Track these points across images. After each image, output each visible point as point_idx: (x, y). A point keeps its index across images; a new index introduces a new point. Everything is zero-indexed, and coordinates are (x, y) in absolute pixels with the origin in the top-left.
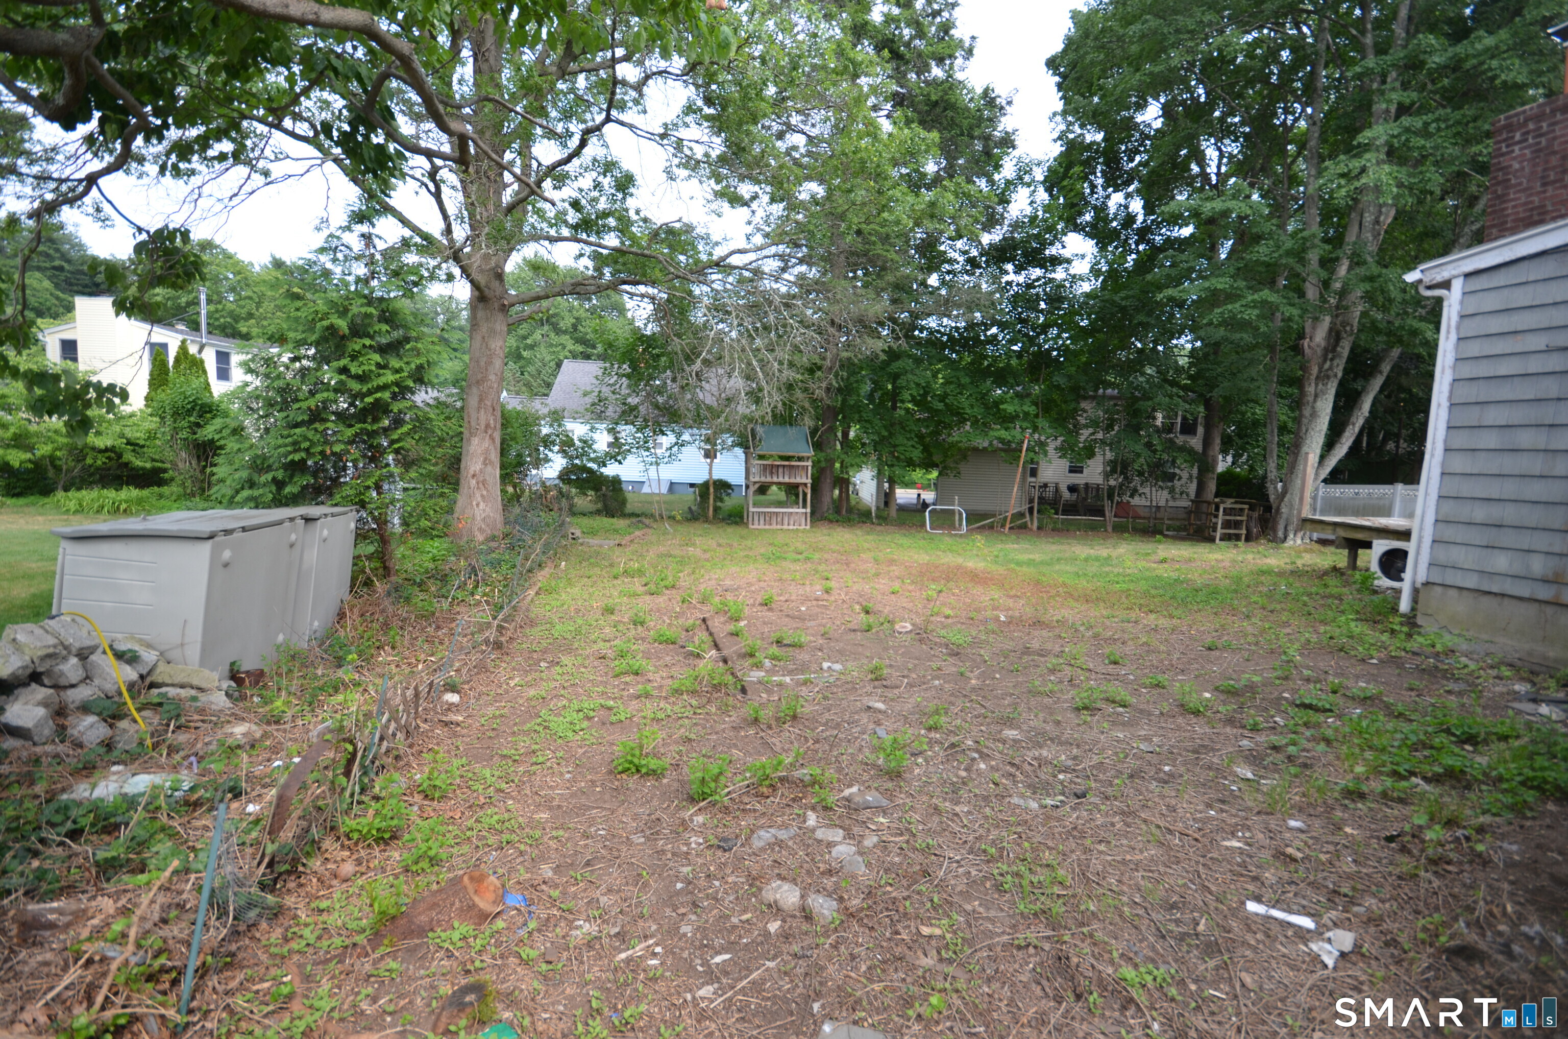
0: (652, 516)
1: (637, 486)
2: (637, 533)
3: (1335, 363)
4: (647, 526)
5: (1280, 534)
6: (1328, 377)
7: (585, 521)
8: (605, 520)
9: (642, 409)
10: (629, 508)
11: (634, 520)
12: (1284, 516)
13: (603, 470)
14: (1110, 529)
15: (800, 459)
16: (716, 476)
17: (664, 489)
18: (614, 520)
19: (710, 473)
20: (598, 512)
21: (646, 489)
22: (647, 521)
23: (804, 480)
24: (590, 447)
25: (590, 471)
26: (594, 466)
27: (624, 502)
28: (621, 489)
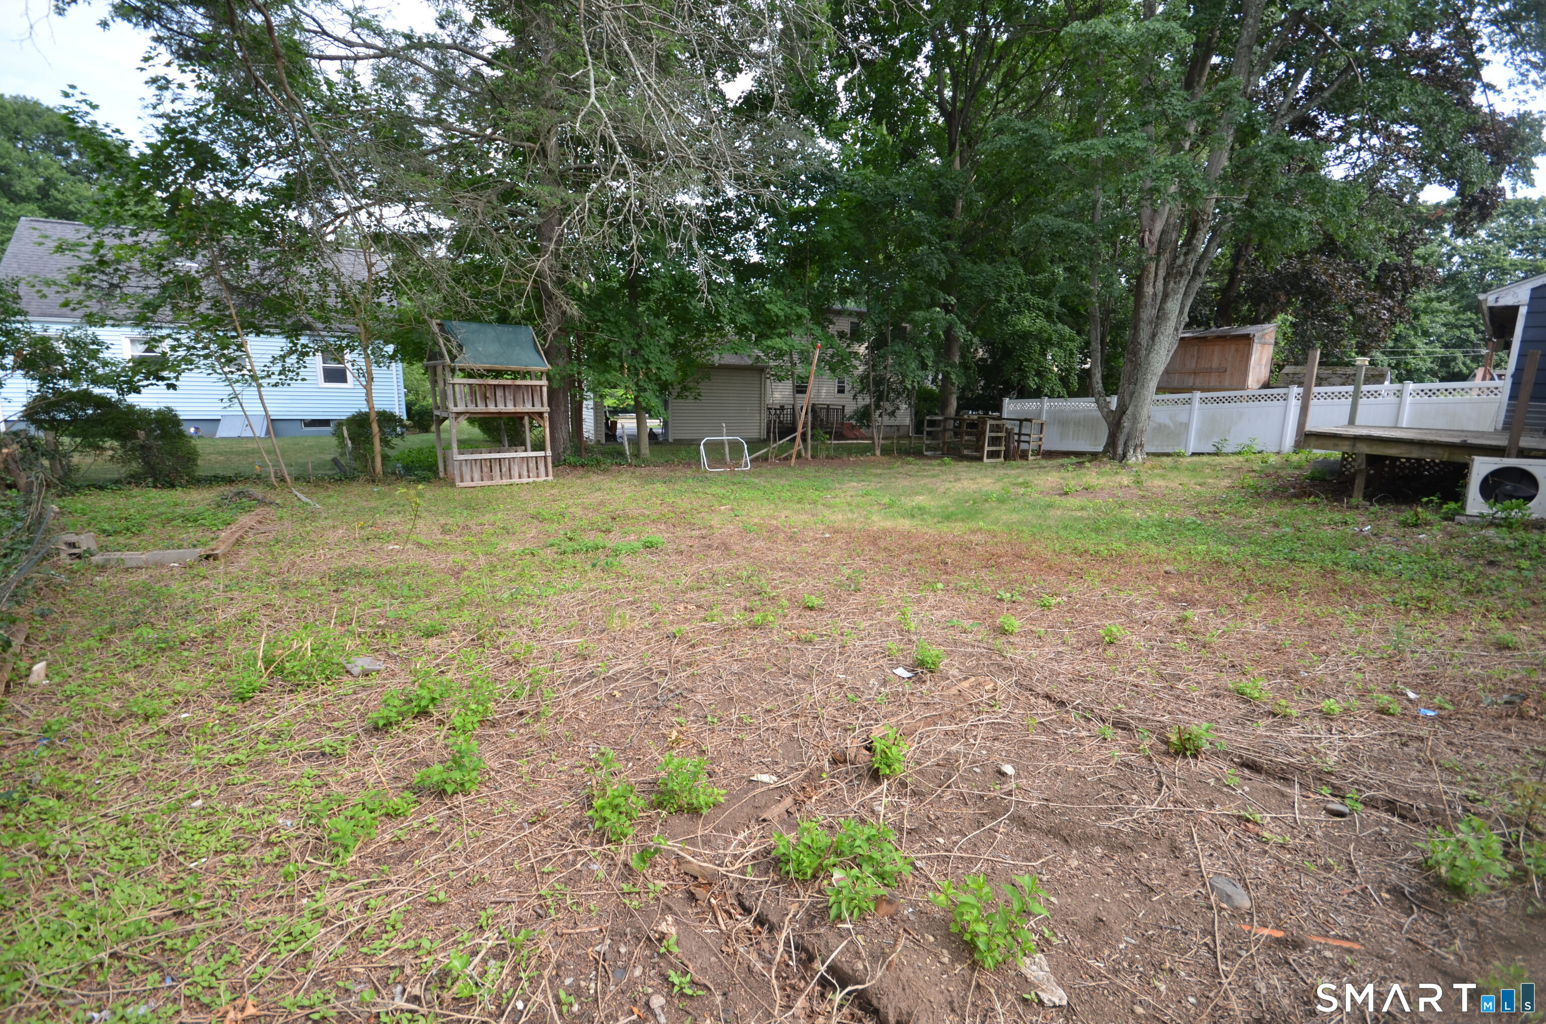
0: (259, 479)
1: (204, 428)
2: (246, 520)
3: (1190, 257)
4: (262, 502)
5: (1120, 451)
6: (1181, 274)
7: (105, 502)
8: (154, 493)
9: (209, 287)
10: (204, 466)
11: (227, 490)
12: (1126, 431)
13: (132, 399)
14: (878, 452)
15: (524, 375)
16: (380, 405)
17: (260, 431)
18: (176, 495)
19: (369, 399)
20: (135, 480)
21: (223, 432)
22: (258, 491)
23: (538, 408)
24: (94, 355)
25: (101, 402)
26: (111, 393)
27: (191, 457)
28: (181, 435)
